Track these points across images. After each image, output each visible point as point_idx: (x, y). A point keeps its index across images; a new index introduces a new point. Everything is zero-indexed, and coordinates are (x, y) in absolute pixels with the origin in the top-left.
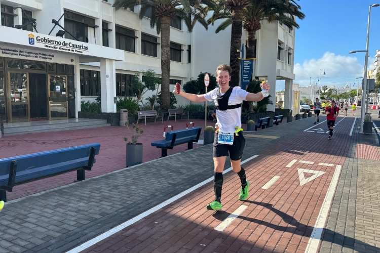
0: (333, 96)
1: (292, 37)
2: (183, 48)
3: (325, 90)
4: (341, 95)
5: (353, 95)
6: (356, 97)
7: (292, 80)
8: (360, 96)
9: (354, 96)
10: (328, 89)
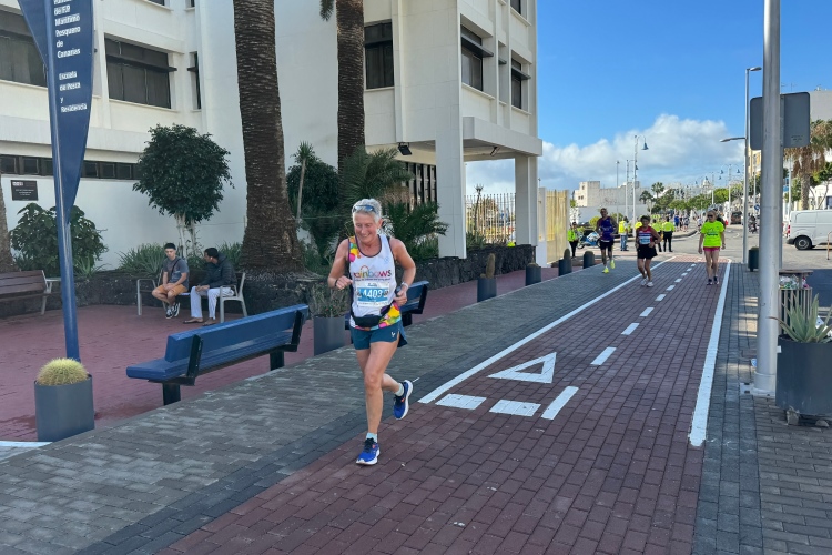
0: (677, 205)
1: (526, 25)
2: (174, 62)
3: (658, 192)
4: (693, 201)
5: (720, 199)
6: (727, 204)
7: (534, 156)
8: (736, 201)
9: (722, 202)
10: (665, 191)
